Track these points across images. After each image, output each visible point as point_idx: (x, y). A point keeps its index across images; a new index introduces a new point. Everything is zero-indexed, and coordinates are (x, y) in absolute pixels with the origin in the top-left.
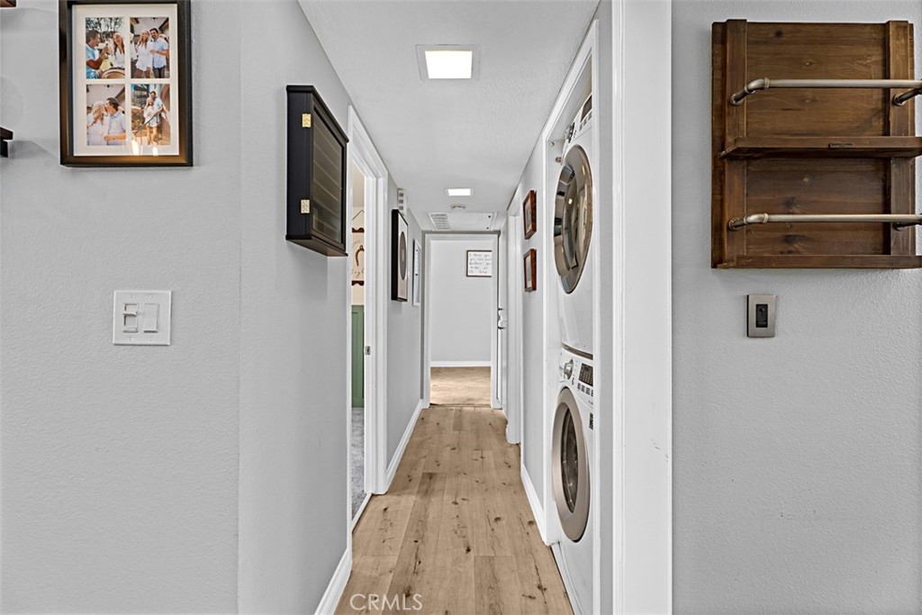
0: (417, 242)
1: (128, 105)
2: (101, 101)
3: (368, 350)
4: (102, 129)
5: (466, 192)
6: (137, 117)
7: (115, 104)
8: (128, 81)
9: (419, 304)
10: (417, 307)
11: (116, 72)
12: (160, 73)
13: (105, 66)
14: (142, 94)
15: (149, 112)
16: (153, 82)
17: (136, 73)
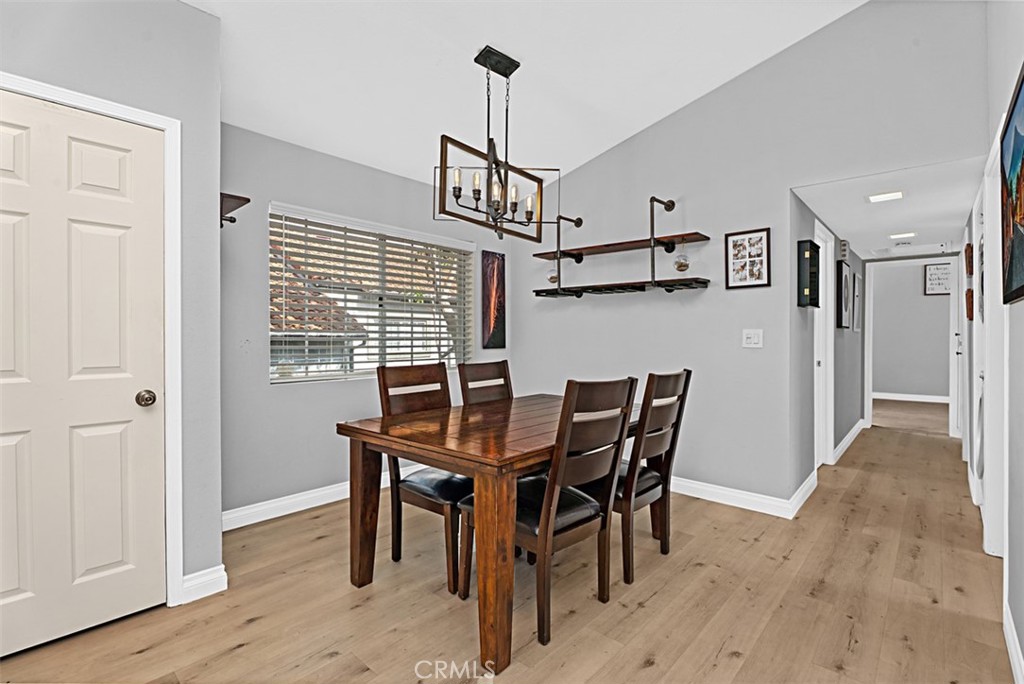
0: (857, 275)
1: (748, 267)
2: (738, 267)
3: (819, 363)
4: (738, 276)
5: (912, 235)
6: (751, 271)
7: (743, 267)
8: (748, 260)
9: (859, 330)
10: (857, 333)
11: (743, 257)
12: (759, 255)
13: (739, 255)
14: (753, 263)
15: (755, 269)
16: (757, 259)
17: (750, 256)
